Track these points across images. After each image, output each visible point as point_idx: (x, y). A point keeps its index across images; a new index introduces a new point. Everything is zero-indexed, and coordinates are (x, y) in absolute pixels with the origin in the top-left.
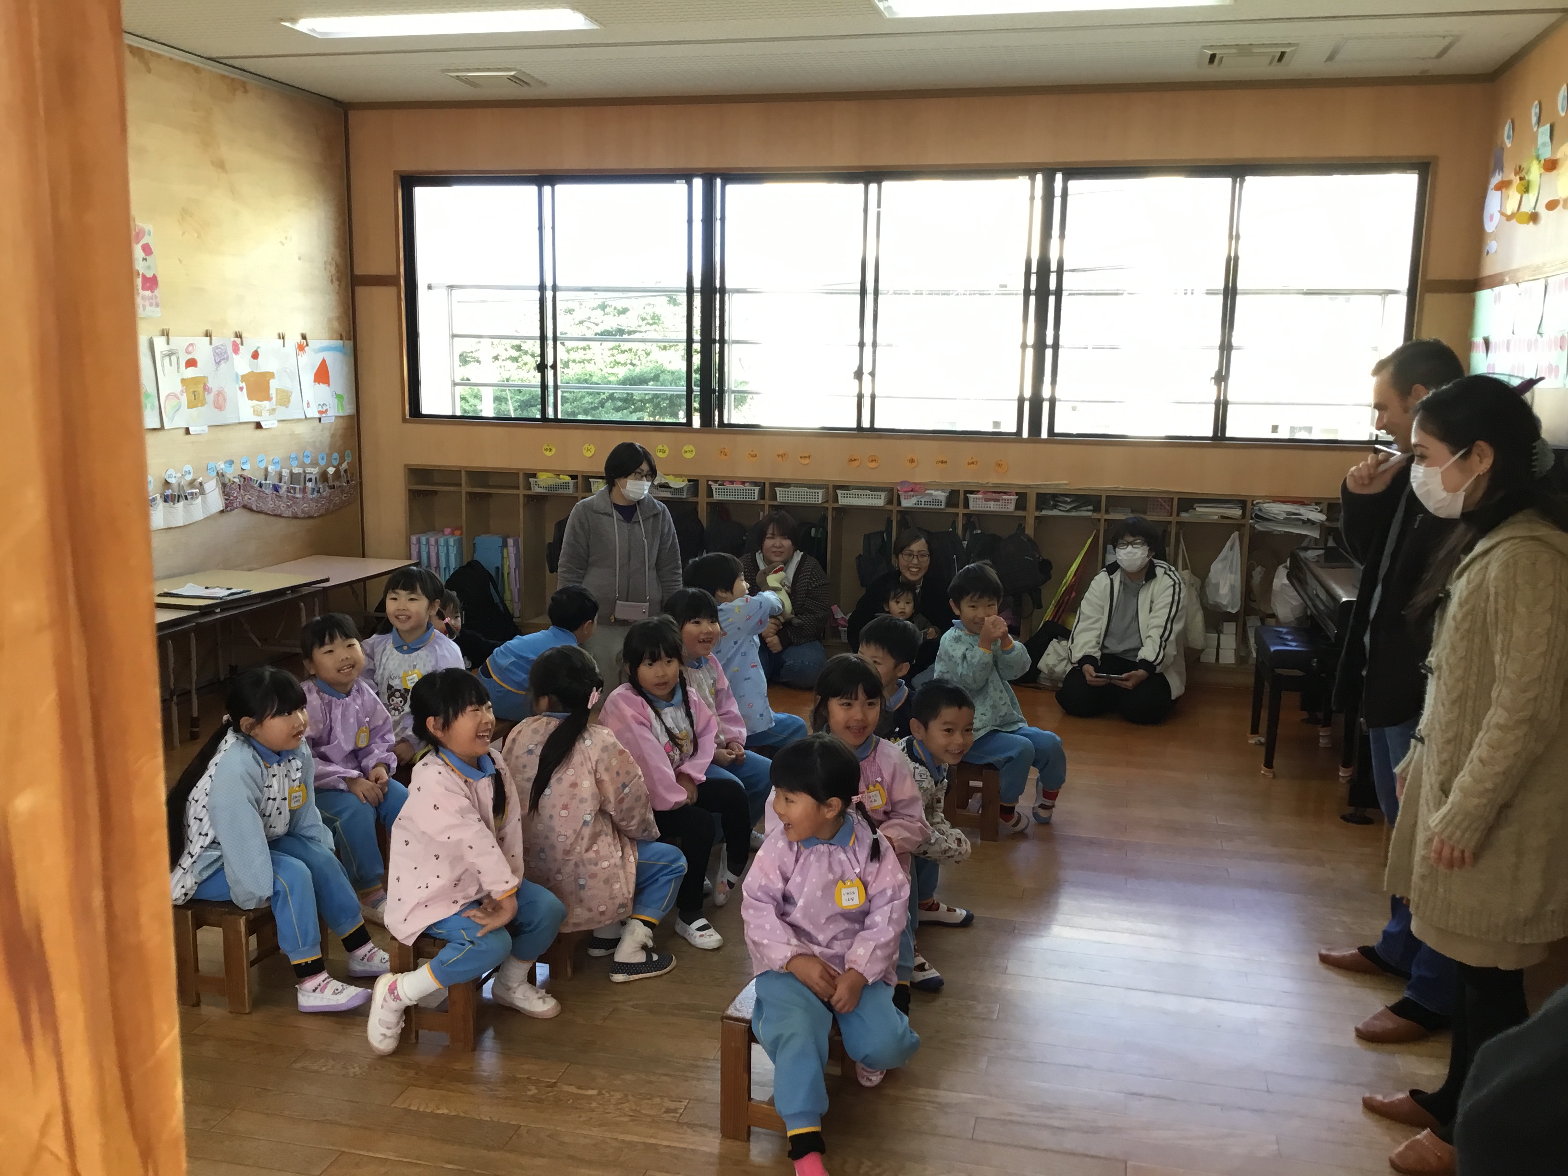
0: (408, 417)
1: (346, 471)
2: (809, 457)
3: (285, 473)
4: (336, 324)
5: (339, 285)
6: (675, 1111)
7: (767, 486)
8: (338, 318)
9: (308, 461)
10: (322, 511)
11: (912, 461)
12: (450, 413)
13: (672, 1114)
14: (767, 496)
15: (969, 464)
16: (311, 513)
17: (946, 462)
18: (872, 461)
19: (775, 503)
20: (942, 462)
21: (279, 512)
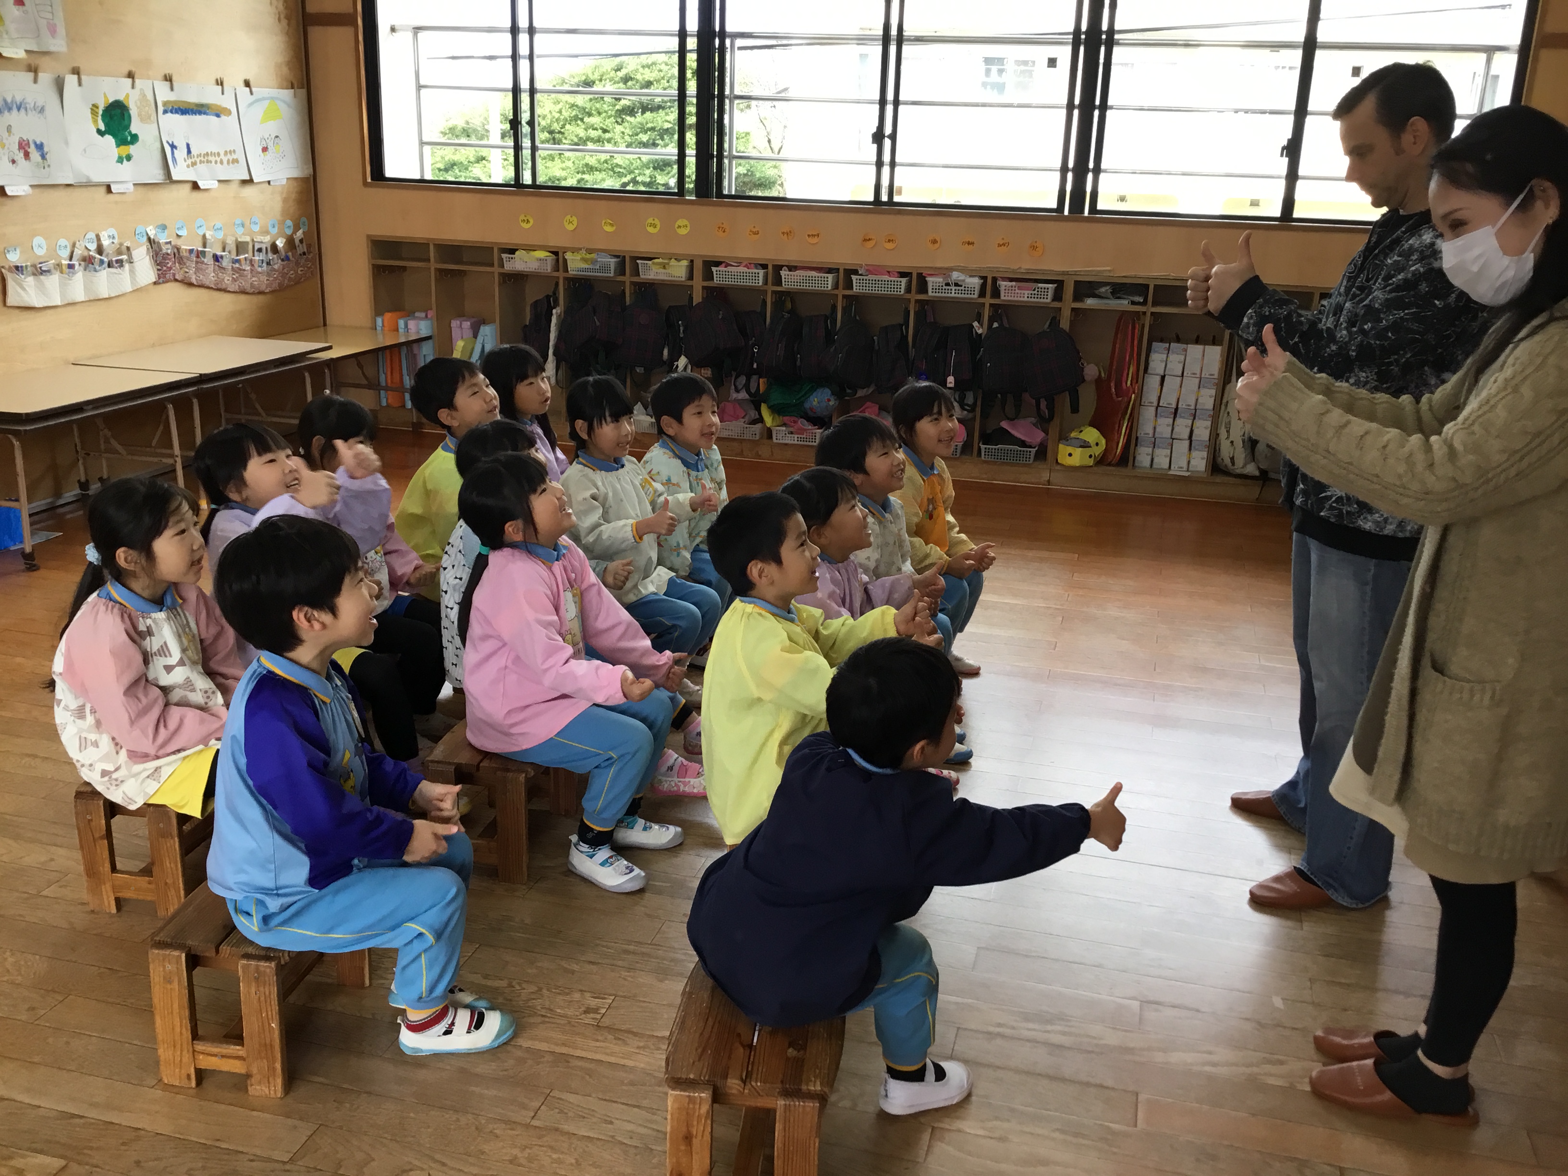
0: (369, 180)
1: (301, 241)
2: (818, 235)
3: (229, 241)
4: (285, 70)
5: (289, 24)
7: (770, 267)
8: (288, 63)
9: (256, 228)
10: (275, 286)
11: (934, 242)
12: (418, 177)
14: (770, 282)
15: (1000, 245)
16: (263, 288)
17: (973, 243)
18: (889, 241)
19: (779, 289)
20: (969, 243)
21: (224, 287)
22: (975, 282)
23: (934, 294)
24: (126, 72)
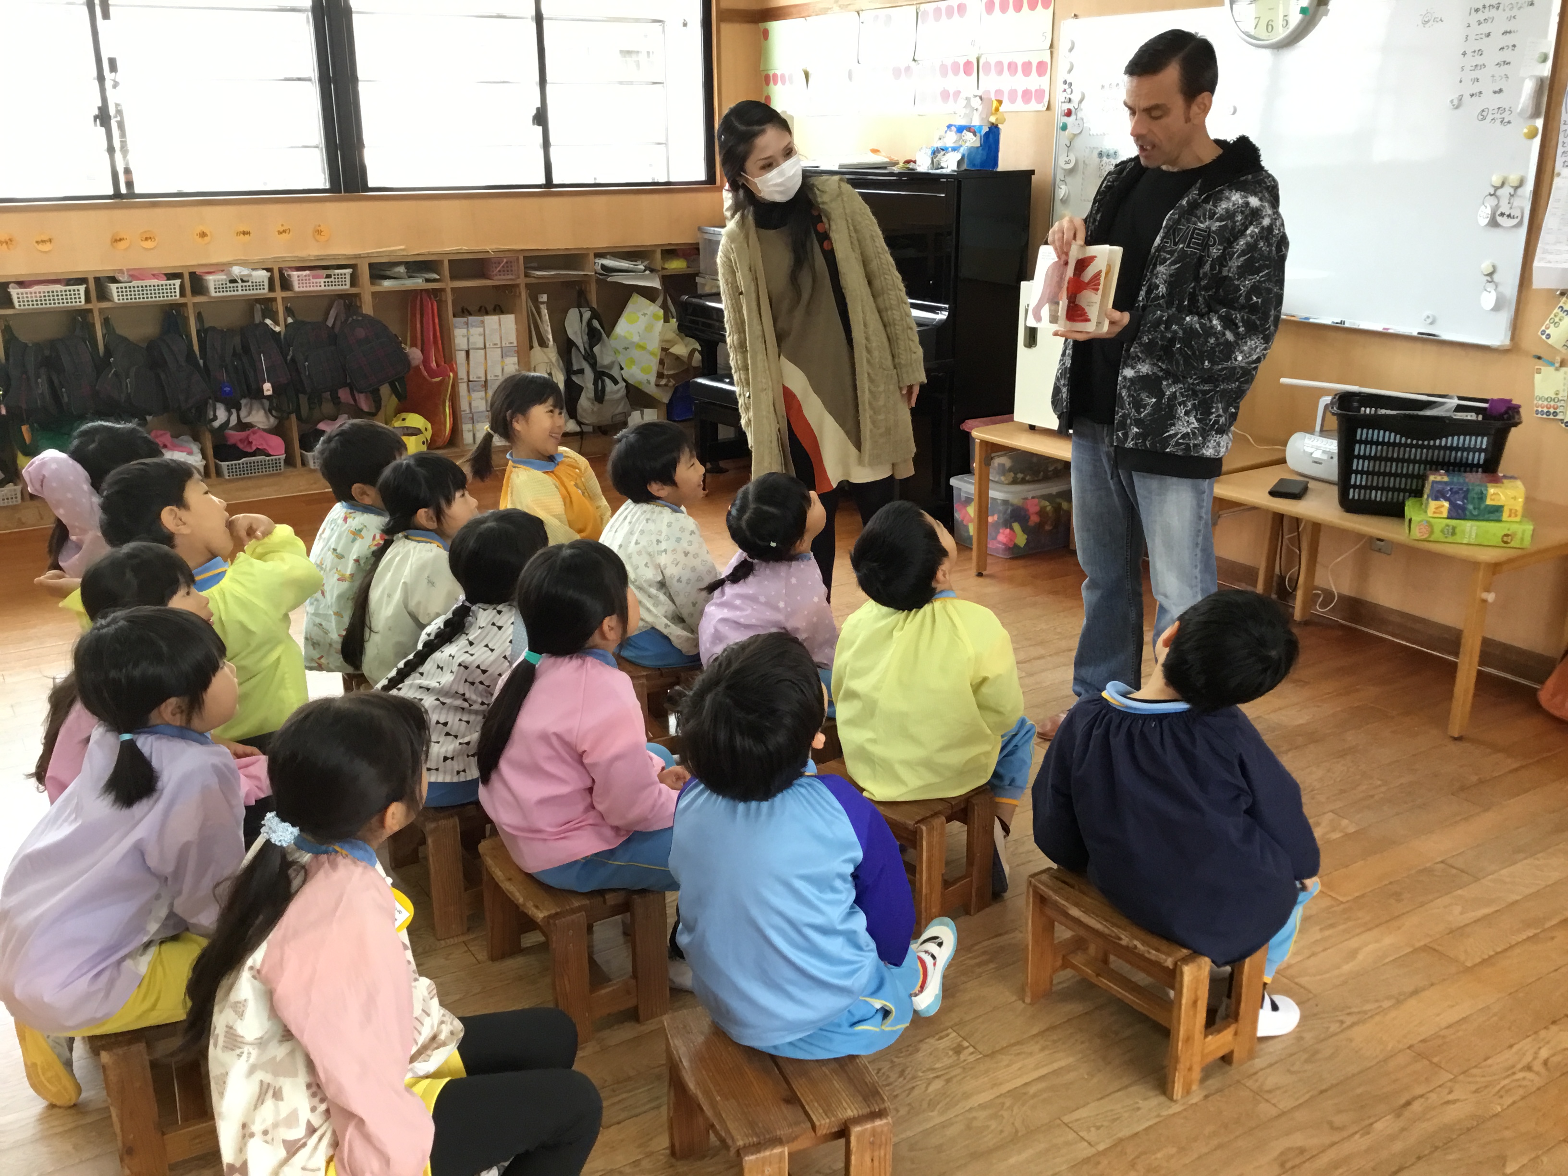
2: (50, 240)
11: (203, 235)
15: (280, 233)
17: (248, 233)
18: (146, 239)
20: (244, 233)
22: (262, 275)
23: (218, 294)
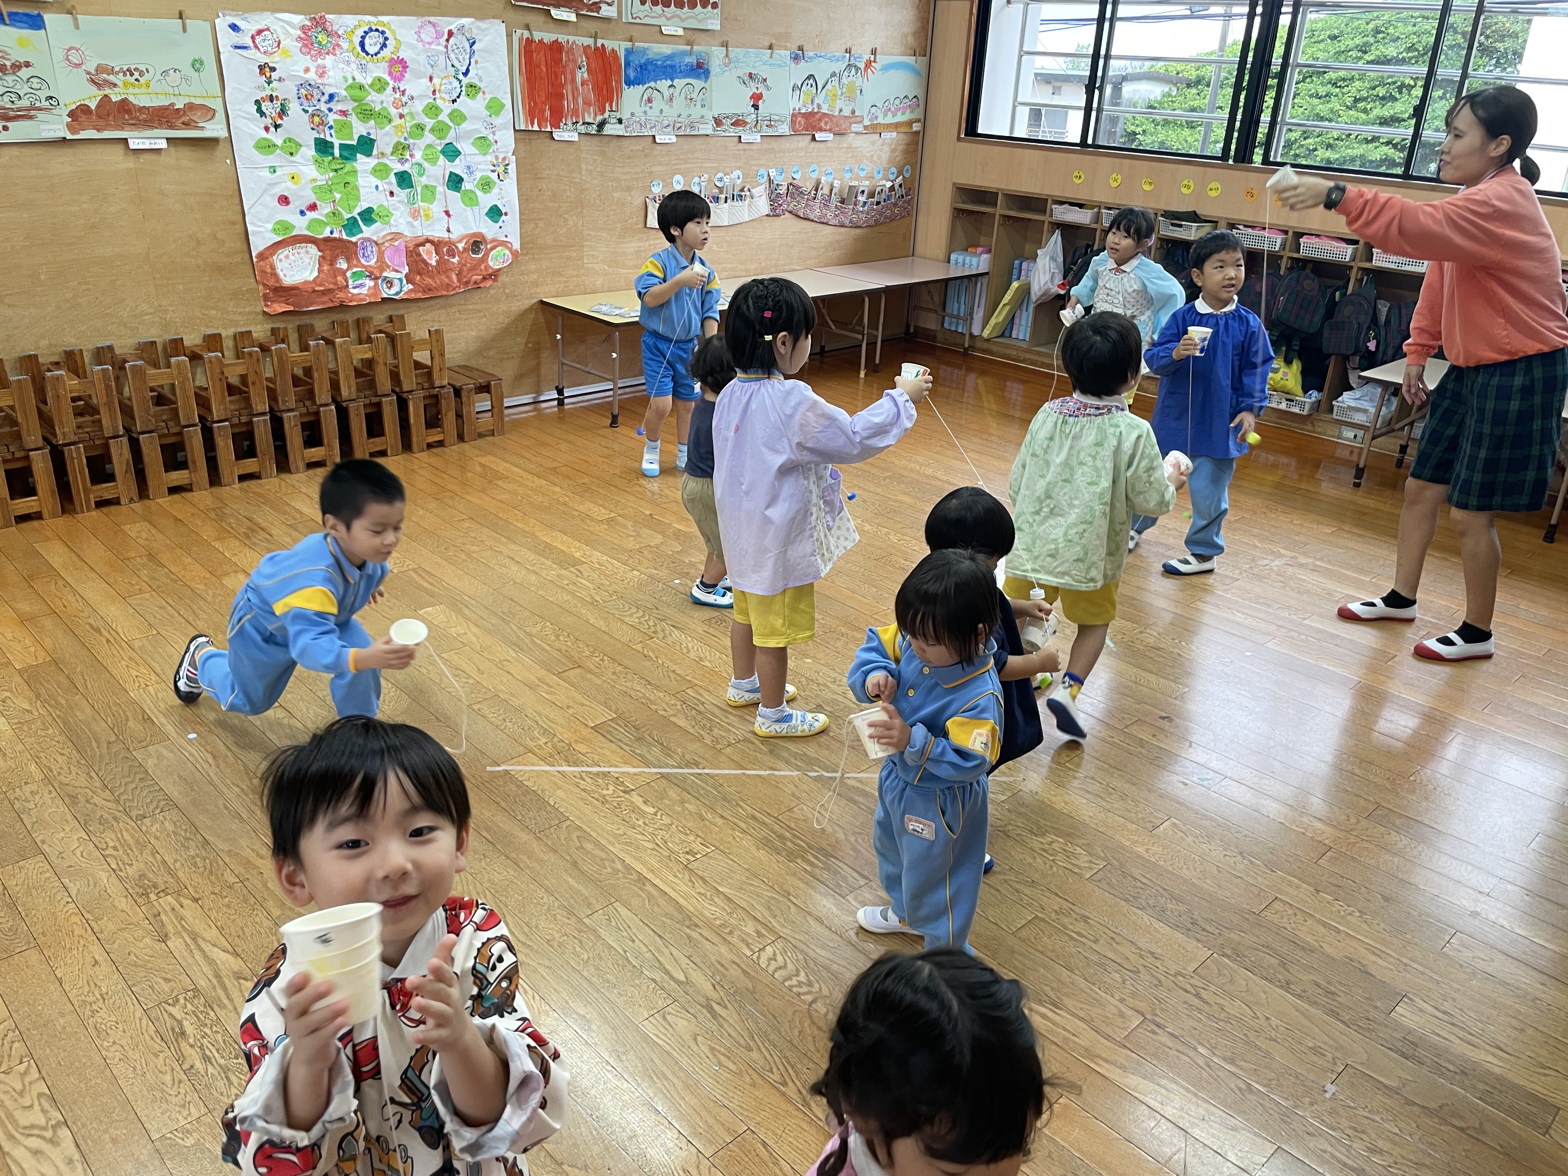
0: (963, 135)
1: (900, 186)
3: (837, 184)
4: (911, 40)
6: (694, 854)
7: (1290, 233)
8: (914, 34)
9: (862, 174)
10: (872, 222)
12: (1006, 134)
13: (689, 857)
14: (1287, 247)
16: (861, 223)
19: (1295, 255)
21: (825, 220)
24: (767, 44)
